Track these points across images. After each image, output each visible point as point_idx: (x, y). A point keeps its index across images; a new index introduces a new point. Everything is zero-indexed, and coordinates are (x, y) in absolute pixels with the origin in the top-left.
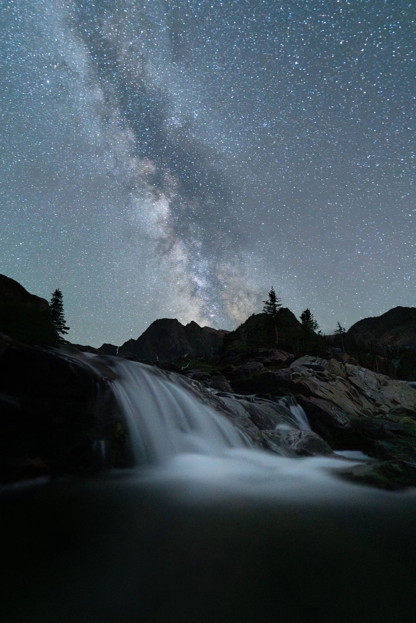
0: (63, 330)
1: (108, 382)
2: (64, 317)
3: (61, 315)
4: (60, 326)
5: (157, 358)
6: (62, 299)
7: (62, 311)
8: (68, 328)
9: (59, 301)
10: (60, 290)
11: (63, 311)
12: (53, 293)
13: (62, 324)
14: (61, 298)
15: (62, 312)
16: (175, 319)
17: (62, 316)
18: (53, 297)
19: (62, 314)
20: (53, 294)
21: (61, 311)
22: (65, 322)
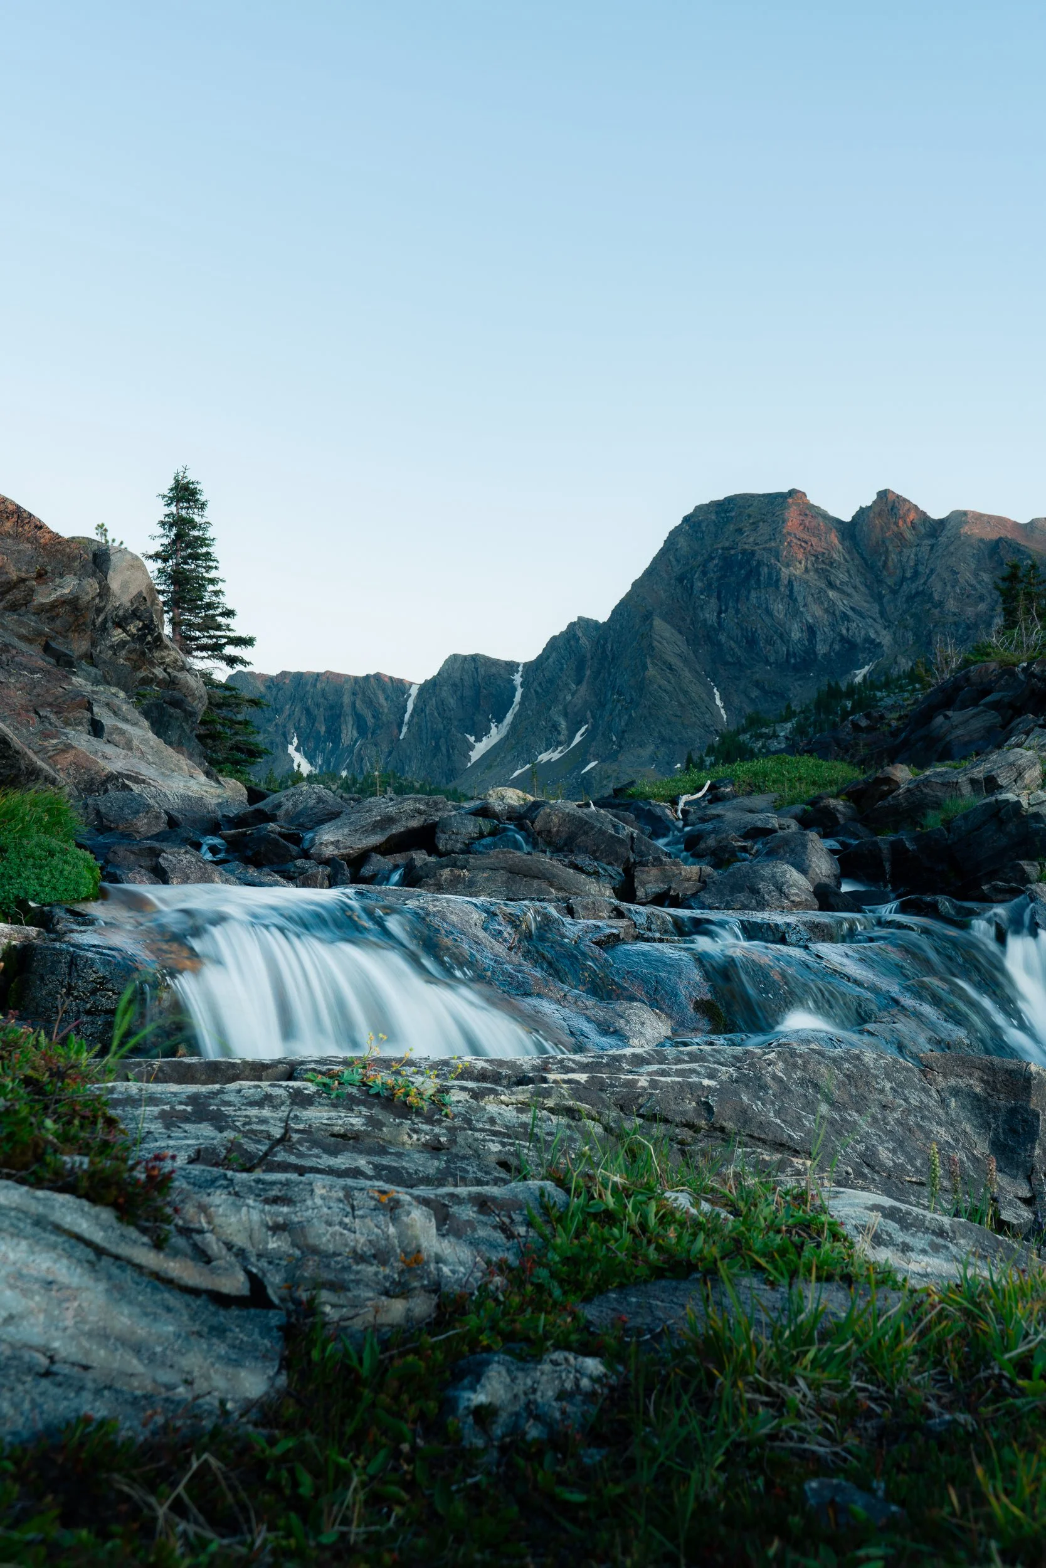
0: (229, 650)
1: (168, 978)
2: (222, 592)
3: (210, 588)
4: (211, 637)
5: (718, 702)
6: (206, 512)
7: (210, 567)
8: (247, 642)
9: (194, 525)
10: (191, 476)
11: (216, 568)
12: (166, 492)
13: (219, 627)
14: (202, 508)
15: (212, 574)
16: (792, 493)
17: (217, 588)
18: (167, 511)
19: (213, 581)
20: (164, 496)
21: (209, 569)
22: (229, 613)
